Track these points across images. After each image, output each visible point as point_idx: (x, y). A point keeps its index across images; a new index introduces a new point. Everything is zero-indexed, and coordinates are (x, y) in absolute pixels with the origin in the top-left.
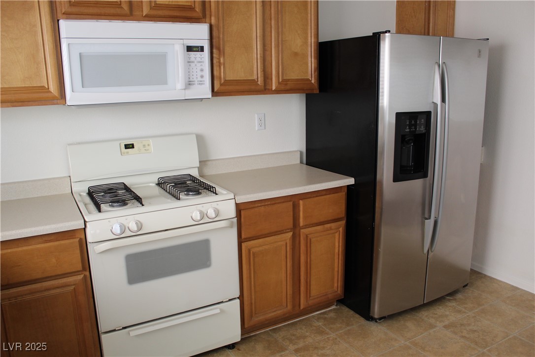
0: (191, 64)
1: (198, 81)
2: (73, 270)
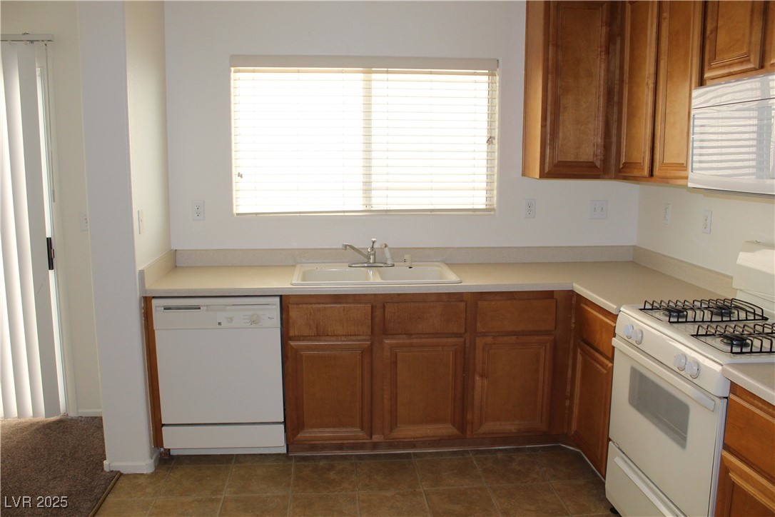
2: (607, 354)
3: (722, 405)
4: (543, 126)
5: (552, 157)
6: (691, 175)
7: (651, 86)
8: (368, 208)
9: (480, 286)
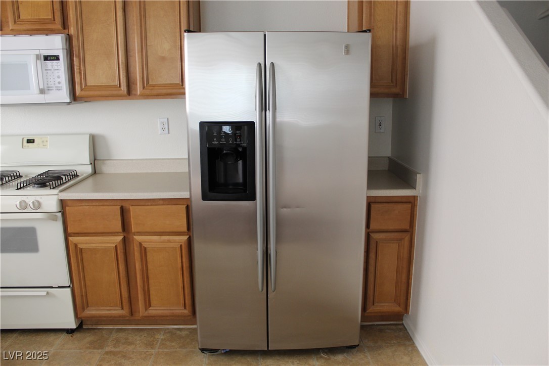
0: (49, 71)
1: (56, 87)
3: (60, 215)
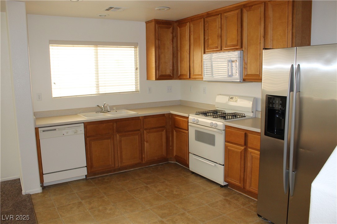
2: (186, 129)
3: (223, 132)
4: (156, 64)
5: (159, 74)
6: (204, 77)
7: (188, 52)
8: (98, 93)
9: (145, 114)
